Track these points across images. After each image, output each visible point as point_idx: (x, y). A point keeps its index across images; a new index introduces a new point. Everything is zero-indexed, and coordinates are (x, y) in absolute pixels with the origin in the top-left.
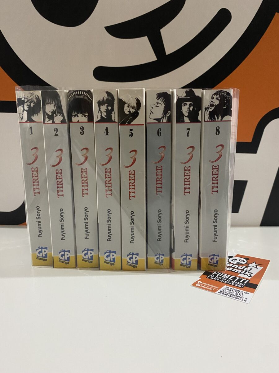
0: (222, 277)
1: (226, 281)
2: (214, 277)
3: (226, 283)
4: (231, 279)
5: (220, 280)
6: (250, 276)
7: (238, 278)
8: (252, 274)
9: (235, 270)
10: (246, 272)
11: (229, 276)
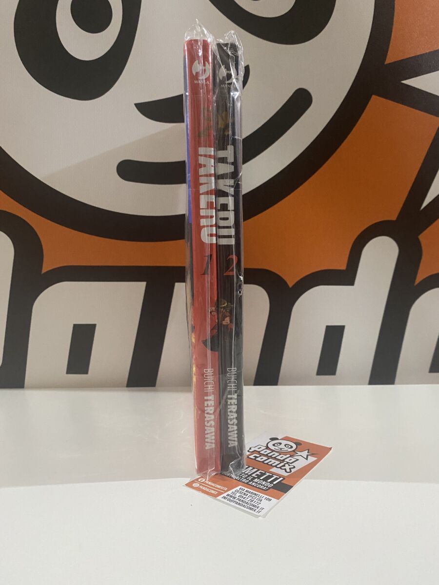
1: (246, 478)
3: (244, 482)
4: (256, 475)
6: (288, 471)
8: (294, 467)
9: (270, 460)
10: (286, 465)
11: (256, 470)
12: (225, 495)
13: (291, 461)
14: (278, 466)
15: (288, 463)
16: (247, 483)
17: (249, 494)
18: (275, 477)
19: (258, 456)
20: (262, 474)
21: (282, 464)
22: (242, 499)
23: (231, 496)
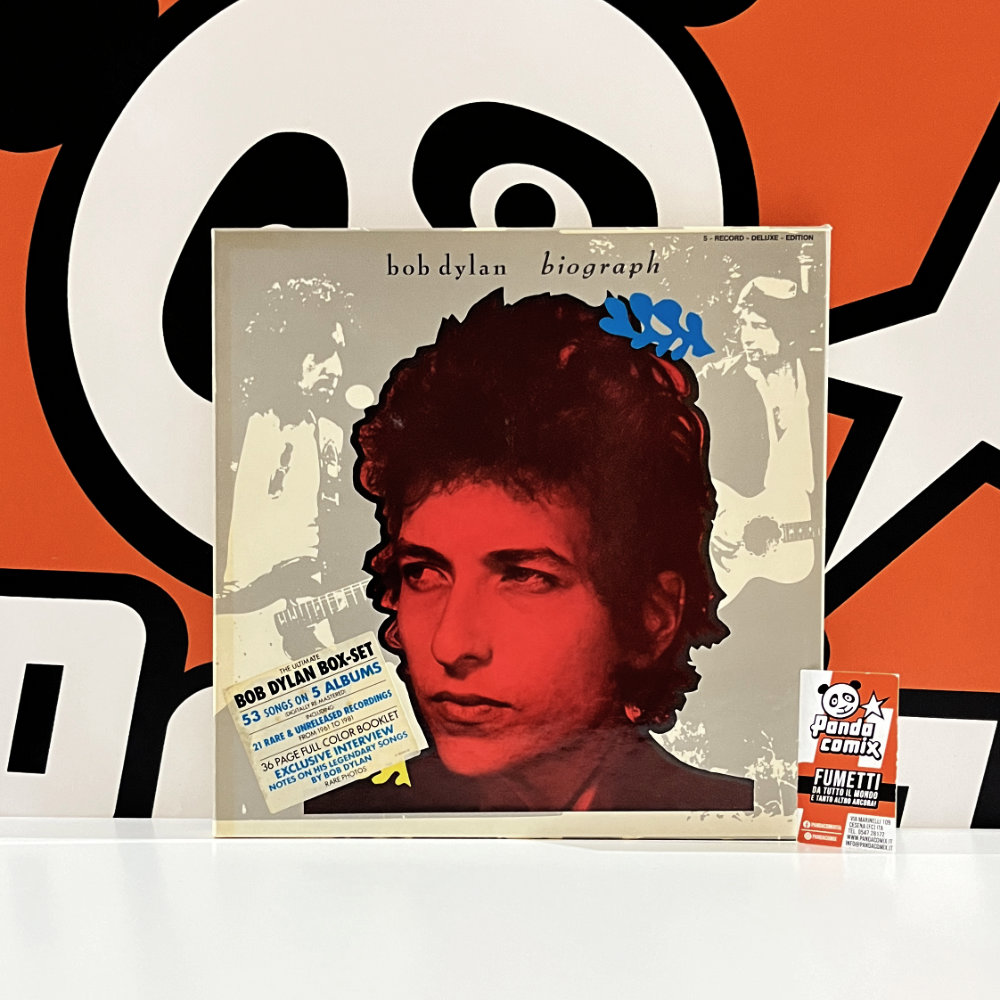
0: (835, 784)
1: (844, 796)
2: (822, 794)
3: (847, 805)
4: (852, 783)
5: (834, 796)
6: (878, 756)
7: (861, 775)
8: (879, 745)
9: (847, 742)
10: (869, 744)
11: (844, 773)
12: (845, 839)
13: (869, 734)
14: (862, 751)
15: (868, 738)
16: (851, 805)
17: (866, 823)
18: (871, 775)
19: (829, 741)
20: (856, 777)
21: (864, 744)
22: (864, 835)
23: (853, 837)
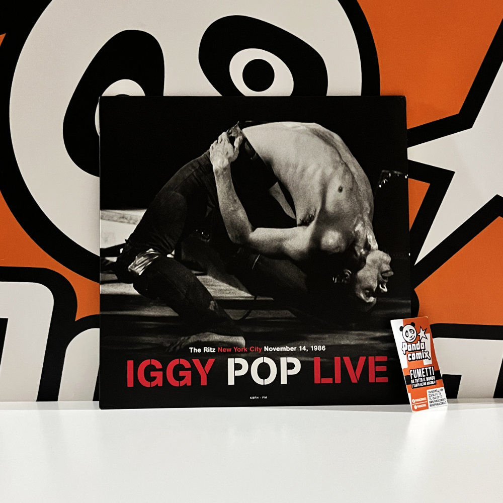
0: (418, 377)
2: (415, 383)
4: (424, 374)
5: (420, 383)
6: (429, 358)
8: (429, 353)
9: (417, 354)
12: (429, 404)
14: (423, 357)
15: (424, 350)
16: (427, 385)
17: (434, 393)
18: (430, 368)
20: (425, 370)
21: (423, 353)
22: (435, 400)
23: (432, 402)
